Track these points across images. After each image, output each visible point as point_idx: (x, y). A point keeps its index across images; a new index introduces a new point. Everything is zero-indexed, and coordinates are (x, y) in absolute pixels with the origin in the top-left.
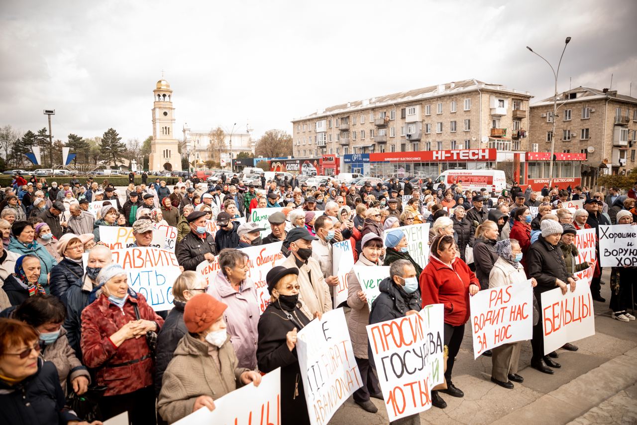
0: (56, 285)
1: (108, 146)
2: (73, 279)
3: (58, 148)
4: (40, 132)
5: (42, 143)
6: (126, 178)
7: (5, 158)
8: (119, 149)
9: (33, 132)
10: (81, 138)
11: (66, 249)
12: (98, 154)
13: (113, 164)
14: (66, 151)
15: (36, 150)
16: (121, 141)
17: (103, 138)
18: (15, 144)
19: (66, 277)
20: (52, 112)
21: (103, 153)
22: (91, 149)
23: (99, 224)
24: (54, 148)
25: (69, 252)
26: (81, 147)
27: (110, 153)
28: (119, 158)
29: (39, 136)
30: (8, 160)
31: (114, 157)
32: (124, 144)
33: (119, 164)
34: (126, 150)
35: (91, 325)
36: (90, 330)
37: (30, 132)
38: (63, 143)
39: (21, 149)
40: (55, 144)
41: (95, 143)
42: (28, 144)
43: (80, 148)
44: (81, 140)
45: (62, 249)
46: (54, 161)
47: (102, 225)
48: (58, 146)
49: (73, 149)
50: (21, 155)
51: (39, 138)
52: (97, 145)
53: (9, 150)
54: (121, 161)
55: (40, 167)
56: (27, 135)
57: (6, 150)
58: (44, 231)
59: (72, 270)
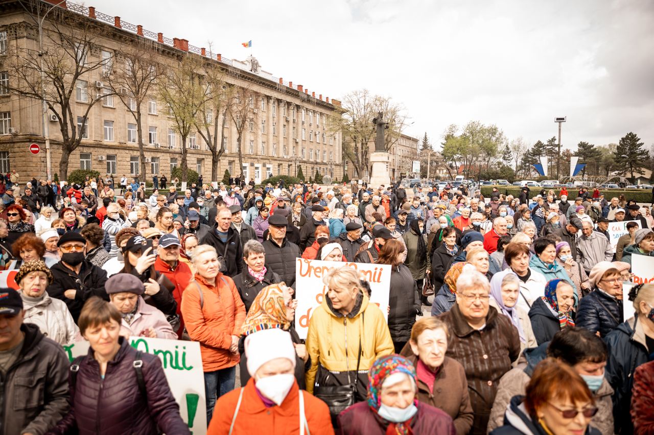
0: (585, 320)
1: (625, 154)
2: (605, 317)
3: (565, 158)
4: (549, 141)
5: (550, 152)
6: (647, 193)
7: (515, 169)
8: (639, 157)
9: (542, 142)
10: (593, 146)
11: (601, 280)
12: (611, 163)
13: (629, 175)
14: (574, 161)
15: (544, 161)
16: (642, 148)
17: (619, 145)
18: (525, 155)
19: (597, 313)
20: (563, 119)
21: (618, 162)
22: (603, 158)
23: (632, 251)
24: (562, 158)
25: (605, 285)
26: (592, 156)
27: (626, 162)
28: (638, 168)
29: (548, 145)
30: (518, 171)
31: (631, 167)
32: (646, 151)
33: (637, 175)
34: (648, 158)
35: (649, 393)
36: (646, 398)
37: (539, 142)
38: (572, 152)
39: (530, 159)
40: (564, 153)
41: (608, 150)
42: (537, 155)
43: (590, 157)
44: (592, 148)
45: (596, 279)
46: (561, 172)
47: (635, 253)
48: (566, 156)
49: (582, 158)
50: (529, 166)
51: (548, 147)
52: (611, 153)
53: (519, 161)
54: (640, 172)
55: (546, 179)
56: (536, 145)
57: (516, 162)
58: (564, 252)
59: (606, 305)
